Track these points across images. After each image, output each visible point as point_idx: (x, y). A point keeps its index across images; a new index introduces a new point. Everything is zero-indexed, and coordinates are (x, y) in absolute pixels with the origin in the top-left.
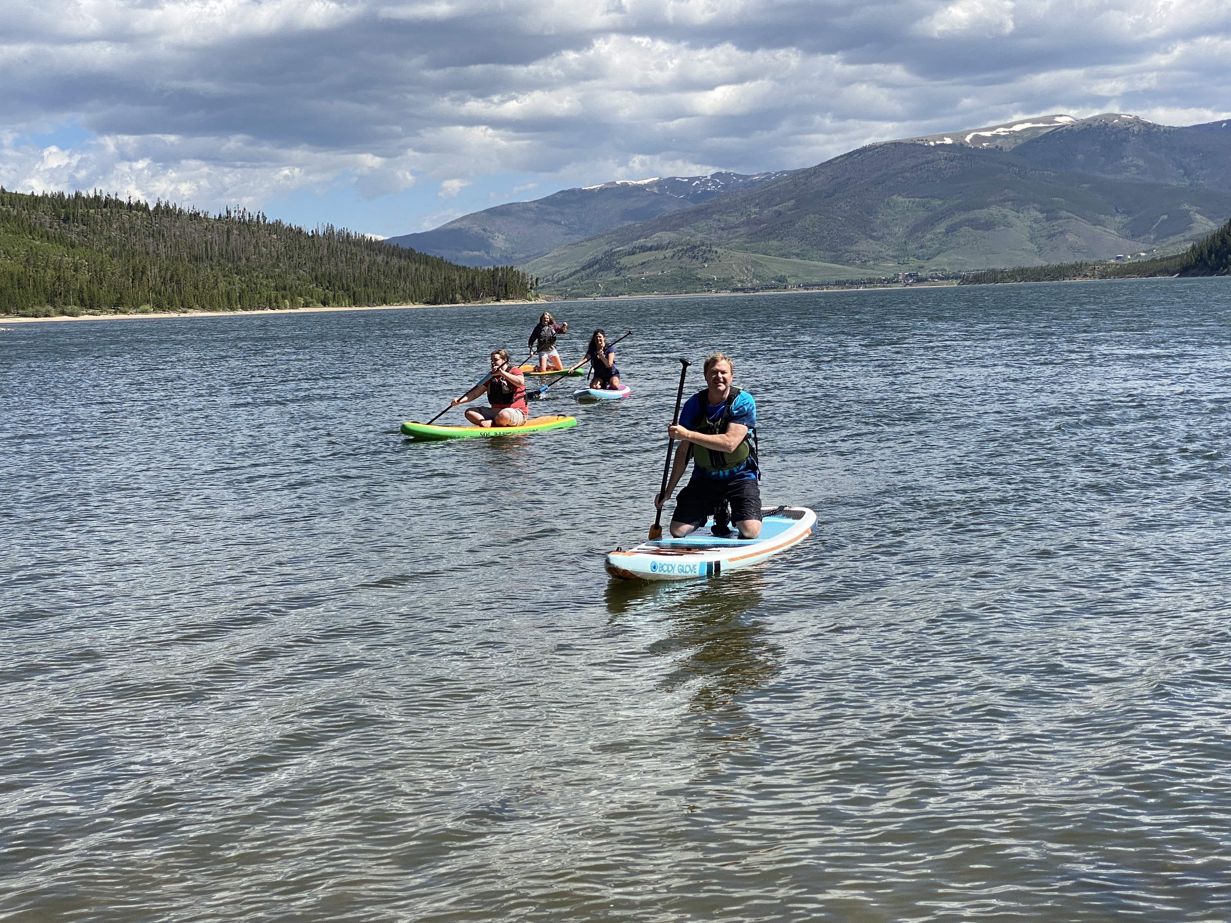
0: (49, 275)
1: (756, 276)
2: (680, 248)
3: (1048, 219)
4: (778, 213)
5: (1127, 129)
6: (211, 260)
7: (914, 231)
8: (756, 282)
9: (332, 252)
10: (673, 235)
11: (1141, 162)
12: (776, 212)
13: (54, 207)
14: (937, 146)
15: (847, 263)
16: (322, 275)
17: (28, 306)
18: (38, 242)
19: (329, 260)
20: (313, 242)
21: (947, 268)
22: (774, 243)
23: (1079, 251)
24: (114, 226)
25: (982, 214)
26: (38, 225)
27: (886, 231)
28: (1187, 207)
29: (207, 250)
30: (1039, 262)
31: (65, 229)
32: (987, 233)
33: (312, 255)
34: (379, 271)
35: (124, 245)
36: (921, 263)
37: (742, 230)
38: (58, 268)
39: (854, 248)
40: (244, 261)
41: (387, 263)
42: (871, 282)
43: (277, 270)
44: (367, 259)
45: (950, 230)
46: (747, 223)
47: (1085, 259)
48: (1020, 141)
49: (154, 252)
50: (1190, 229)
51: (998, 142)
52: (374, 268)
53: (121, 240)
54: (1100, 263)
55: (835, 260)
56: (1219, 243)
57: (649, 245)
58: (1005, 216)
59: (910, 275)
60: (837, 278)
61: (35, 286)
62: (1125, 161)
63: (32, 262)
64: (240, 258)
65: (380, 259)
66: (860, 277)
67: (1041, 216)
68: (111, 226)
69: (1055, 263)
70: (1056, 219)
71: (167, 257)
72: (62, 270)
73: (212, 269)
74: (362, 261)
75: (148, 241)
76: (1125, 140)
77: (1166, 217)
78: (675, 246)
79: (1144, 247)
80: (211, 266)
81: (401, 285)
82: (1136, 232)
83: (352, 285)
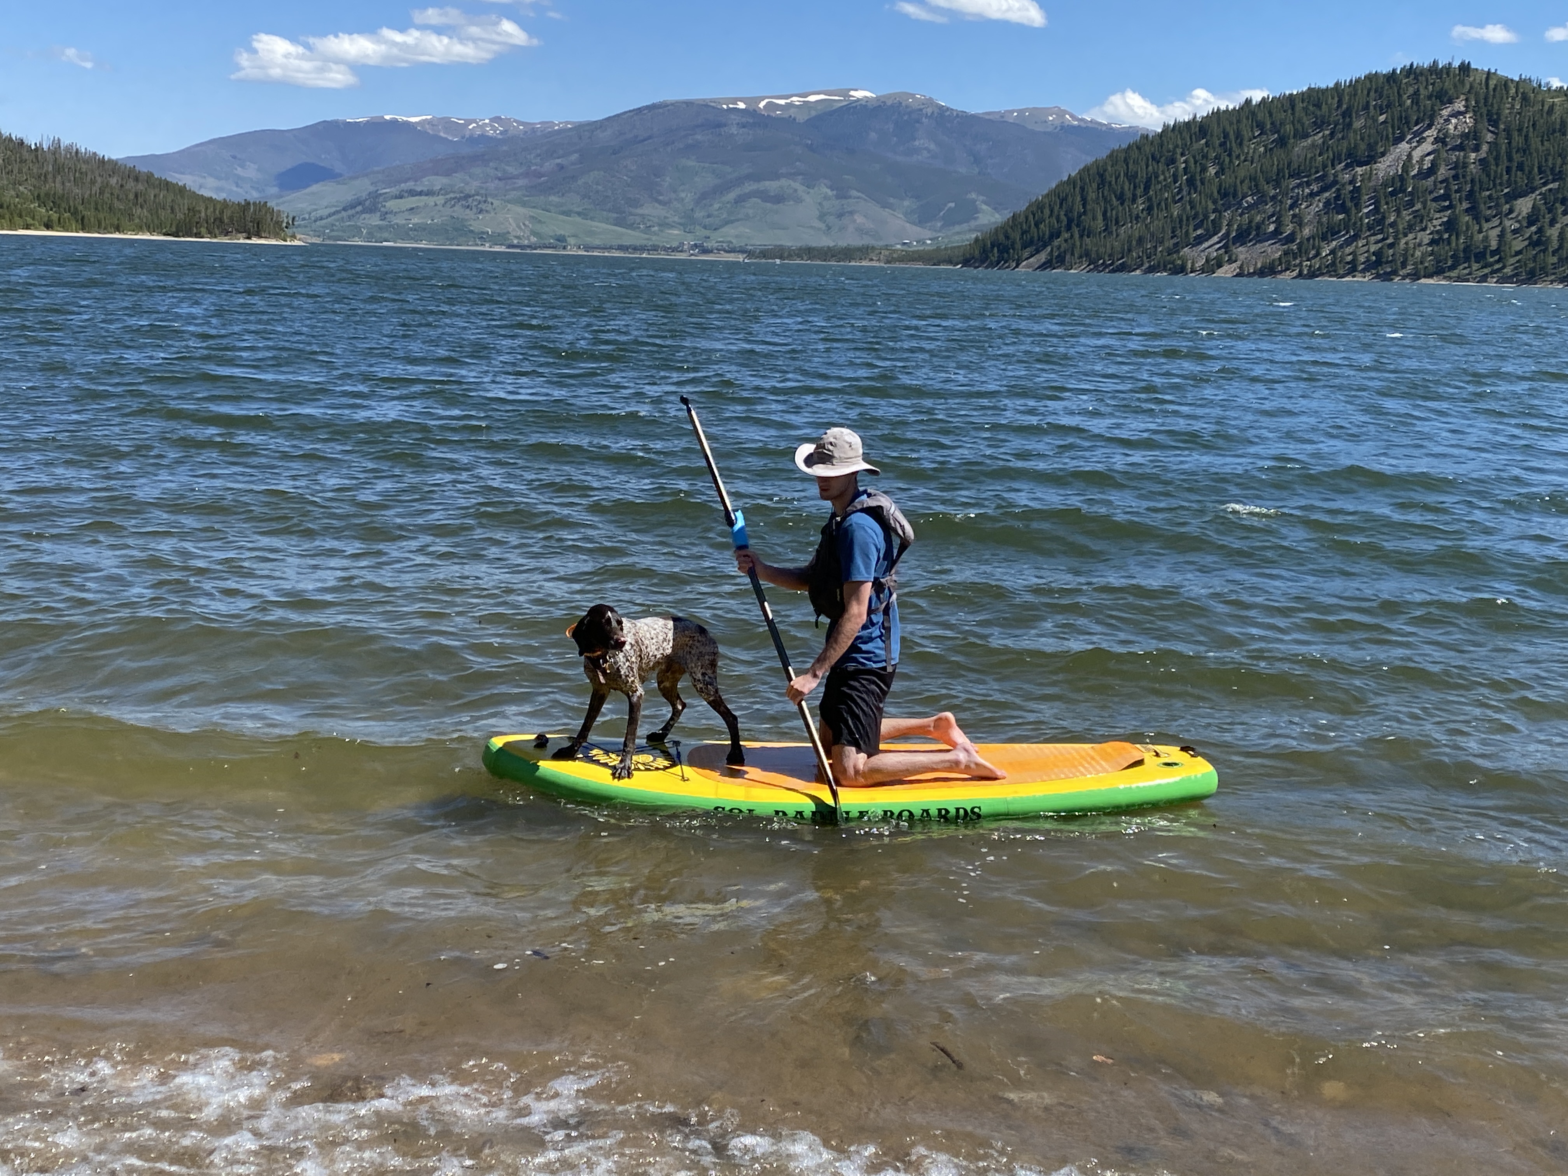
1: (534, 233)
2: (452, 195)
3: (838, 197)
4: (561, 167)
5: (921, 110)
7: (704, 197)
8: (534, 239)
9: (59, 169)
10: (445, 180)
11: (932, 146)
12: (558, 164)
14: (729, 109)
15: (631, 226)
16: (47, 195)
19: (54, 177)
20: (37, 157)
21: (734, 241)
22: (554, 199)
23: (866, 233)
25: (772, 186)
27: (673, 196)
28: (973, 196)
30: (825, 242)
32: (775, 207)
33: (35, 171)
34: (112, 194)
36: (707, 233)
37: (521, 182)
39: (639, 211)
41: (122, 186)
42: (655, 248)
44: (99, 180)
45: (740, 200)
46: (526, 175)
47: (872, 242)
48: (813, 113)
50: (976, 219)
51: (792, 112)
52: (108, 190)
54: (886, 247)
55: (619, 222)
56: (1001, 237)
57: (419, 189)
58: (796, 190)
59: (696, 246)
60: (620, 242)
62: (917, 143)
65: (113, 181)
66: (644, 242)
67: (830, 193)
69: (843, 243)
70: (846, 198)
74: (93, 182)
76: (918, 121)
77: (952, 205)
78: (446, 194)
79: (930, 234)
81: (137, 212)
82: (923, 218)
83: (80, 208)
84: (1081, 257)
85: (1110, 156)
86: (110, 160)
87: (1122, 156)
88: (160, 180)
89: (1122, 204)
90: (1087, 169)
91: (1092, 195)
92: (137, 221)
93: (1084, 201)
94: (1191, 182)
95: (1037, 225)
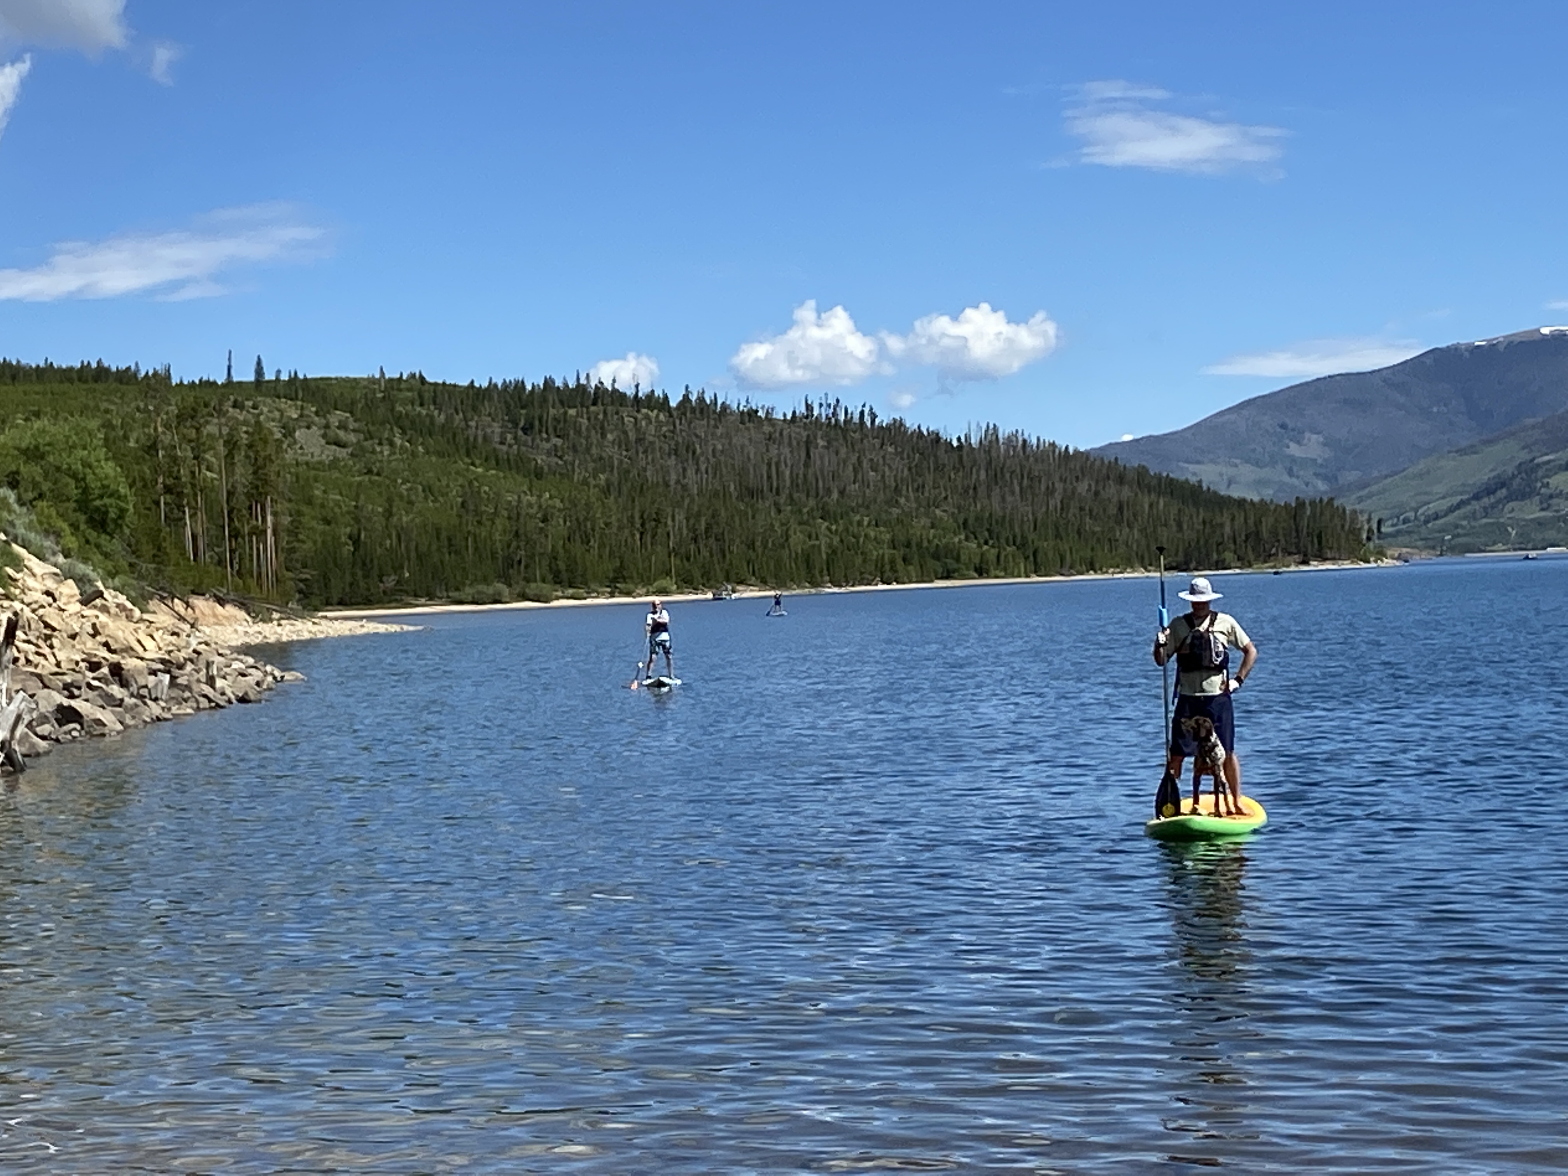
0: (500, 528)
6: (778, 493)
9: (996, 475)
13: (508, 407)
16: (977, 519)
17: (464, 584)
18: (480, 470)
19: (989, 489)
20: (961, 458)
24: (610, 437)
26: (480, 440)
29: (769, 477)
31: (525, 445)
33: (959, 482)
35: (628, 472)
38: (515, 515)
40: (835, 495)
41: (1097, 493)
43: (896, 511)
44: (1059, 486)
49: (678, 482)
52: (1073, 503)
53: (621, 462)
61: (476, 549)
63: (472, 507)
64: (829, 491)
65: (1082, 487)
68: (603, 436)
71: (700, 493)
72: (522, 520)
73: (779, 511)
74: (1050, 491)
75: (669, 463)
80: (776, 504)
81: (1122, 534)
83: (1031, 536)
86: (1076, 452)
88: (1159, 477)
92: (1122, 549)
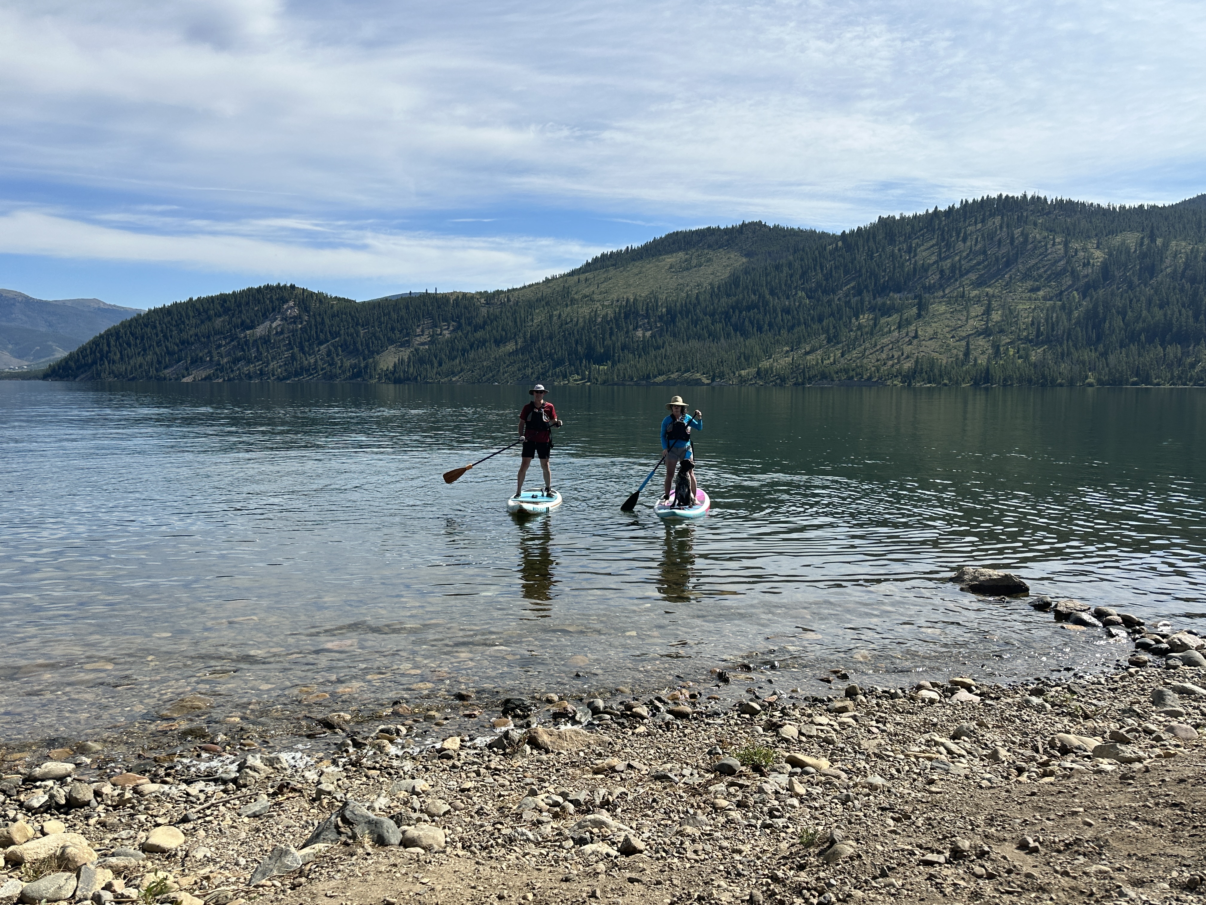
11: (22, 317)
28: (50, 343)
50: (53, 355)
56: (63, 364)
62: (14, 316)
76: (14, 304)
77: (38, 348)
79: (27, 363)
82: (20, 355)
84: (109, 374)
85: (122, 324)
87: (127, 324)
89: (130, 347)
90: (109, 330)
91: (112, 343)
93: (109, 345)
94: (165, 336)
95: (83, 358)
